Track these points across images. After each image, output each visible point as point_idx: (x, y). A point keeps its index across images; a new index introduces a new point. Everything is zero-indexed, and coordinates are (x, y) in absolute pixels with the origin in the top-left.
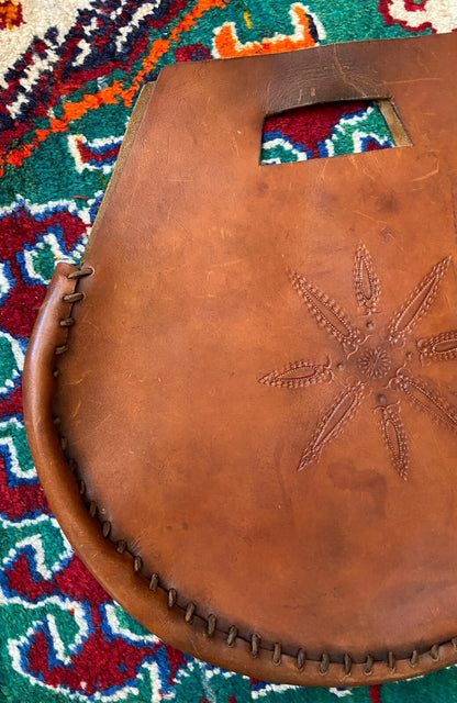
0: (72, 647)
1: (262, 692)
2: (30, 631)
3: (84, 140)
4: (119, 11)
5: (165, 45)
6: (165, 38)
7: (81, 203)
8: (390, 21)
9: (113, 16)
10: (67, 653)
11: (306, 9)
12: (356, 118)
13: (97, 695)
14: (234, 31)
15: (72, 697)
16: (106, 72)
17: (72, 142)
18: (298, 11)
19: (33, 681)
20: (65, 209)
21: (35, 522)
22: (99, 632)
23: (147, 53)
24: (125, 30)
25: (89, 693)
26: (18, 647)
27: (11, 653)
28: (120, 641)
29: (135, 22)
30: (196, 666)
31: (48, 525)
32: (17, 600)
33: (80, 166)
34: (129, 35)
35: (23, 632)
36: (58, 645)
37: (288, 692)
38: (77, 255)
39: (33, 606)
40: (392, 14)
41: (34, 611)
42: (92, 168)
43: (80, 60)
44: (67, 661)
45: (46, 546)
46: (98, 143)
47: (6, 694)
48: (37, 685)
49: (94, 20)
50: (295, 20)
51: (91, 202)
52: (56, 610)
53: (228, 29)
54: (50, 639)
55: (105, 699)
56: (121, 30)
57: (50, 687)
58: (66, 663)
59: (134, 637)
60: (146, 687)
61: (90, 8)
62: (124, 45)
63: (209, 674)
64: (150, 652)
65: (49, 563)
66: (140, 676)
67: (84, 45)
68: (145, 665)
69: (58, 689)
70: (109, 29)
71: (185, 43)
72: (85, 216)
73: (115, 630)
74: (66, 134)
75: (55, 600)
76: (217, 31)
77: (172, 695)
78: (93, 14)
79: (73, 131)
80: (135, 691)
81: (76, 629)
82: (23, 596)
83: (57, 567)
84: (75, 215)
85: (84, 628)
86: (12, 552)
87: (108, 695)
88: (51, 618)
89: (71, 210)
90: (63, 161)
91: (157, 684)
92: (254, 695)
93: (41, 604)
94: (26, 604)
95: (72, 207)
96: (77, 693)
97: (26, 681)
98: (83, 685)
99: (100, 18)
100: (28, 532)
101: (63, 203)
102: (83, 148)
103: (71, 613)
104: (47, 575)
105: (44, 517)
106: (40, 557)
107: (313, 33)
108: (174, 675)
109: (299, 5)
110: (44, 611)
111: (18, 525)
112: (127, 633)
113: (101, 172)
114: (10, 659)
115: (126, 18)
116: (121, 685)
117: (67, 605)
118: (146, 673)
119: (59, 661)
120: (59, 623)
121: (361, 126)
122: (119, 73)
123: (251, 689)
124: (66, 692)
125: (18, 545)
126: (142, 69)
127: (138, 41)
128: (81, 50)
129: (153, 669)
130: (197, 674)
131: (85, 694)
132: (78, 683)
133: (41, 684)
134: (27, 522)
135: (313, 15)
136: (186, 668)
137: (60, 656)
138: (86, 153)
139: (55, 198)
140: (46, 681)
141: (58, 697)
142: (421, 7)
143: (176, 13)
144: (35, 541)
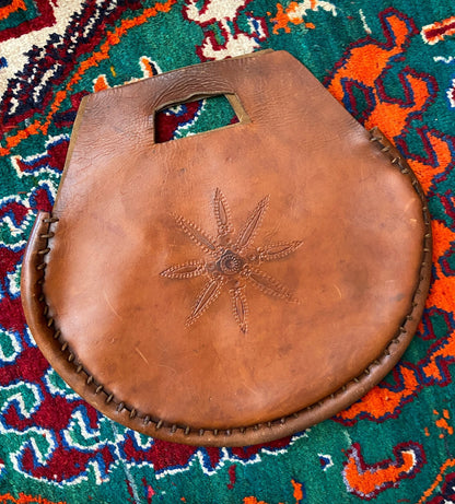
0: (46, 455)
1: (162, 475)
2: (22, 448)
3: (21, 158)
4: (33, 77)
5: (64, 94)
6: (63, 90)
7: (23, 196)
8: (204, 59)
9: (30, 81)
10: (44, 459)
11: (149, 59)
12: (188, 124)
13: (64, 482)
14: (105, 79)
15: (49, 484)
16: (30, 115)
17: (13, 160)
18: (144, 61)
19: (26, 476)
20: (14, 200)
21: (17, 386)
22: (61, 446)
23: (53, 101)
24: (38, 89)
25: (59, 480)
26: (16, 457)
27: (12, 460)
28: (74, 451)
29: (43, 83)
30: (120, 462)
31: (24, 387)
32: (12, 430)
33: (20, 174)
34: (40, 92)
35: (17, 448)
36: (38, 454)
37: (178, 474)
38: (24, 227)
39: (21, 434)
40: (205, 54)
41: (22, 437)
42: (27, 174)
43: (13, 110)
44: (45, 463)
45: (25, 399)
46: (30, 159)
48: (29, 478)
49: (18, 85)
50: (143, 67)
51: (29, 194)
52: (35, 435)
53: (101, 79)
54: (33, 452)
55: (69, 484)
56: (35, 89)
57: (36, 479)
59: (82, 448)
60: (92, 476)
61: (15, 77)
62: (38, 97)
63: (129, 466)
64: (92, 455)
65: (27, 408)
66: (88, 470)
67: (15, 101)
68: (90, 463)
69: (41, 480)
70: (28, 89)
71: (76, 91)
72: (26, 203)
73: (70, 444)
74: (9, 156)
75: (34, 429)
76: (95, 81)
77: (107, 480)
78: (17, 81)
79: (14, 153)
80: (86, 479)
81: (48, 445)
82: (15, 428)
83: (32, 410)
84: (20, 203)
85: (52, 444)
86: (6, 404)
87: (70, 481)
88: (32, 439)
89: (17, 201)
90: (10, 171)
91: (98, 473)
92: (158, 477)
93: (26, 432)
94: (17, 433)
95: (18, 199)
96: (52, 482)
97: (22, 476)
98: (55, 476)
99: (22, 83)
100: (14, 392)
101: (12, 197)
102: (19, 162)
103: (44, 436)
104: (28, 416)
105: (22, 383)
106: (22, 406)
107: (155, 72)
108: (108, 467)
109: (145, 57)
110: (28, 436)
111: (8, 388)
112: (77, 445)
113: (33, 176)
114: (12, 464)
115: (37, 81)
116: (77, 475)
117: (41, 432)
118: (92, 468)
119: (40, 463)
120: (38, 442)
121: (191, 129)
122: (37, 115)
123: (154, 472)
124: (46, 481)
125: (9, 400)
126: (51, 111)
127: (47, 94)
128: (13, 105)
129: (95, 465)
130: (121, 467)
131: (57, 481)
132: (53, 475)
133: (31, 477)
134: (12, 386)
135: (154, 63)
136: (115, 464)
137: (40, 461)
138: (23, 166)
139: (8, 195)
140: (34, 475)
141: (41, 484)
142: (224, 47)
143: (68, 74)
144: (18, 397)
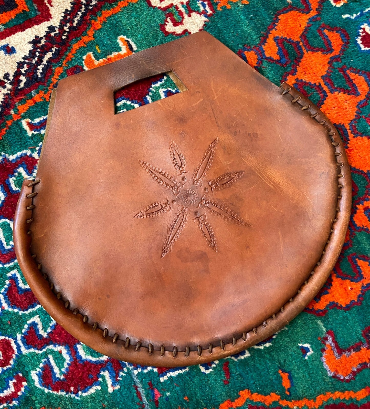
0: (63, 370)
1: (165, 378)
2: (41, 365)
3: (30, 121)
4: (36, 59)
5: (61, 69)
6: (60, 66)
7: (33, 150)
8: (167, 33)
9: (34, 62)
10: (61, 373)
11: (125, 38)
12: (159, 83)
13: (80, 393)
14: (92, 56)
15: (67, 396)
16: (35, 88)
17: (24, 123)
18: (121, 39)
19: (46, 391)
20: (26, 154)
21: (35, 309)
22: (75, 359)
23: (53, 75)
24: (40, 67)
25: (76, 393)
26: (36, 374)
27: (33, 378)
28: (87, 363)
29: (45, 62)
30: (128, 369)
31: (40, 310)
32: (32, 350)
33: (30, 133)
34: (43, 69)
35: (37, 366)
36: (56, 370)
37: (179, 375)
38: (34, 175)
39: (40, 352)
40: (167, 30)
41: (41, 355)
42: (35, 133)
43: (22, 85)
44: (62, 377)
45: (42, 321)
46: (37, 121)
47: (34, 399)
48: (49, 392)
49: (25, 66)
50: (121, 44)
51: (37, 148)
52: (52, 352)
53: (89, 55)
54: (52, 368)
55: (84, 395)
56: (39, 67)
57: (55, 392)
58: (62, 378)
59: (94, 359)
60: (104, 385)
61: (22, 60)
62: (41, 73)
63: (136, 372)
64: (102, 366)
65: (45, 328)
66: (100, 379)
67: (23, 78)
68: (102, 373)
69: (60, 393)
70: (33, 68)
71: (70, 66)
72: (35, 155)
73: (84, 358)
74: (20, 120)
75: (51, 347)
76: (84, 57)
77: (118, 387)
78: (24, 63)
79: (24, 118)
80: (99, 388)
81: (64, 360)
82: (35, 347)
83: (49, 330)
84: (31, 156)
85: (67, 358)
86: (26, 326)
87: (85, 392)
88: (50, 356)
89: (28, 154)
90: (21, 132)
91: (109, 382)
92: (162, 380)
93: (44, 350)
94: (37, 352)
95: (29, 152)
96: (70, 394)
97: (43, 392)
98: (72, 389)
99: (28, 64)
100: (32, 315)
101: (24, 152)
102: (29, 124)
103: (60, 352)
104: (45, 335)
105: (39, 306)
106: (40, 327)
107: (130, 48)
108: (117, 375)
109: (121, 36)
110: (46, 354)
111: (27, 312)
112: (90, 358)
113: (40, 134)
114: (33, 381)
115: (40, 61)
116: (91, 386)
117: (58, 348)
118: (103, 377)
119: (58, 378)
120: (55, 359)
121: (162, 86)
122: (41, 87)
123: (159, 376)
124: (64, 393)
125: (28, 322)
126: (52, 82)
127: (48, 70)
128: (21, 81)
129: (106, 374)
130: (129, 373)
131: (74, 393)
132: (69, 388)
133: (51, 391)
134: (30, 310)
135: (129, 40)
136: (123, 371)
137: (58, 376)
138: (32, 127)
139: (21, 150)
140: (53, 389)
141: (60, 397)
142: (181, 23)
143: (63, 54)
144: (36, 319)
